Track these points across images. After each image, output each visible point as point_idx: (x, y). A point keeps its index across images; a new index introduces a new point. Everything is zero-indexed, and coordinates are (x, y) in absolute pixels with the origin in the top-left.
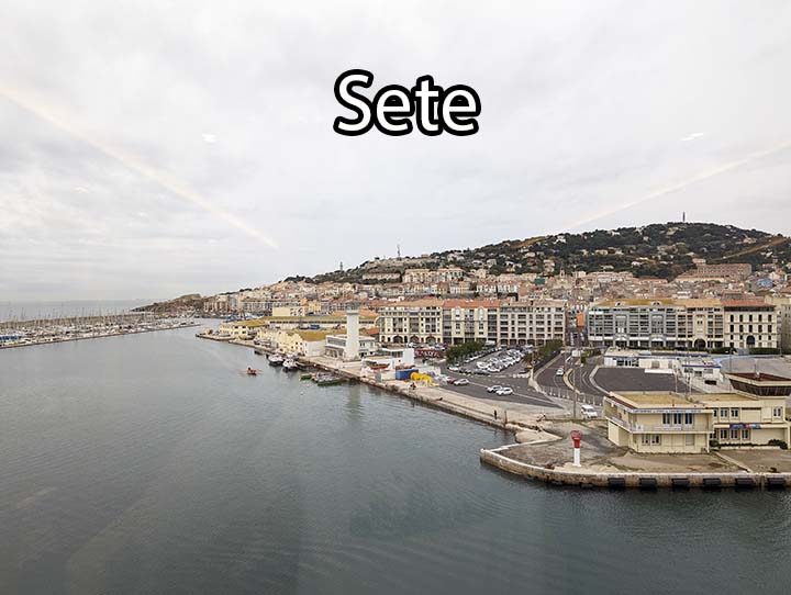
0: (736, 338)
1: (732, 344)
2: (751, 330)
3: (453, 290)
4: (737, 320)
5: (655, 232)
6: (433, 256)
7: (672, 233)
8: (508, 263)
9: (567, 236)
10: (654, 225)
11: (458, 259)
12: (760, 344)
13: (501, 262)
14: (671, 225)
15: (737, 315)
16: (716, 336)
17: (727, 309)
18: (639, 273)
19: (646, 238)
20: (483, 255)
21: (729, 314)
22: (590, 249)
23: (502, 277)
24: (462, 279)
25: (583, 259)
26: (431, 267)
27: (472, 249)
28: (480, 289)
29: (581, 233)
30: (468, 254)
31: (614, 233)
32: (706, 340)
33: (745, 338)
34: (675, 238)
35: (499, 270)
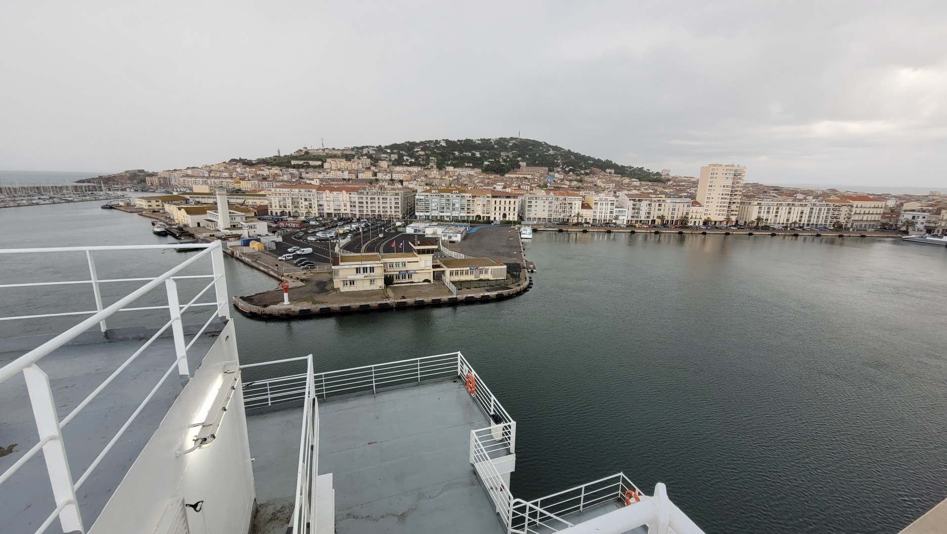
0: (497, 214)
1: (495, 218)
2: (505, 210)
3: (361, 176)
4: (498, 203)
5: (502, 143)
6: (352, 149)
7: (511, 144)
8: (405, 158)
9: (447, 141)
10: (502, 138)
11: (371, 152)
12: (509, 218)
13: (401, 156)
14: (512, 139)
15: (498, 200)
16: (487, 213)
17: (493, 197)
18: (486, 170)
19: (496, 146)
20: (389, 151)
21: (494, 199)
22: (461, 151)
23: (398, 169)
24: (369, 168)
25: (455, 158)
26: (348, 157)
27: (383, 145)
28: (379, 176)
29: (456, 140)
30: (380, 149)
31: (477, 142)
32: (482, 215)
33: (502, 214)
34: (512, 148)
35: (399, 162)
